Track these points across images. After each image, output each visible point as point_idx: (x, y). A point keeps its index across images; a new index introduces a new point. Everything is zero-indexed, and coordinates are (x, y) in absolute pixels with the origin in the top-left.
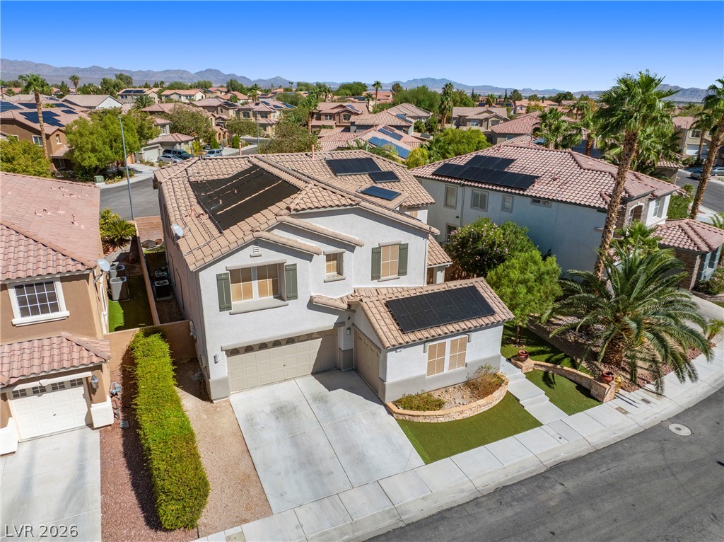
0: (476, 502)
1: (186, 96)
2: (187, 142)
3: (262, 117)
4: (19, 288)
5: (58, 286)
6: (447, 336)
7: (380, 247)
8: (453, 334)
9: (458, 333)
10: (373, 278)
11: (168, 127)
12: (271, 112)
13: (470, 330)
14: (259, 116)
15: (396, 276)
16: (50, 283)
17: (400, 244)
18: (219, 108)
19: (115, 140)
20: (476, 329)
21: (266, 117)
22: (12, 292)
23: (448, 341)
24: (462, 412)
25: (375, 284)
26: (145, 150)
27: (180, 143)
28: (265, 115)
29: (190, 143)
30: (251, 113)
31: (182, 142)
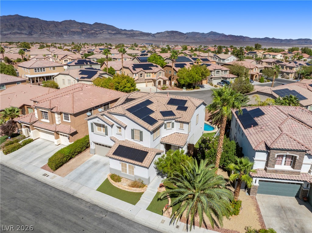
0: (87, 202)
1: (273, 55)
2: (232, 78)
3: (290, 69)
4: (64, 114)
5: (69, 115)
6: (128, 162)
7: (133, 130)
8: (130, 163)
9: (132, 164)
10: (132, 138)
11: (228, 71)
12: (294, 67)
13: (136, 165)
14: (288, 68)
15: (139, 140)
16: (68, 114)
17: (140, 131)
18: (273, 63)
19: (190, 76)
20: (138, 165)
21: (292, 69)
22: (63, 114)
23: (127, 164)
24: (119, 186)
25: (132, 140)
26: (214, 79)
27: (229, 78)
28: (291, 68)
29: (235, 78)
30: (285, 67)
31: (230, 78)
